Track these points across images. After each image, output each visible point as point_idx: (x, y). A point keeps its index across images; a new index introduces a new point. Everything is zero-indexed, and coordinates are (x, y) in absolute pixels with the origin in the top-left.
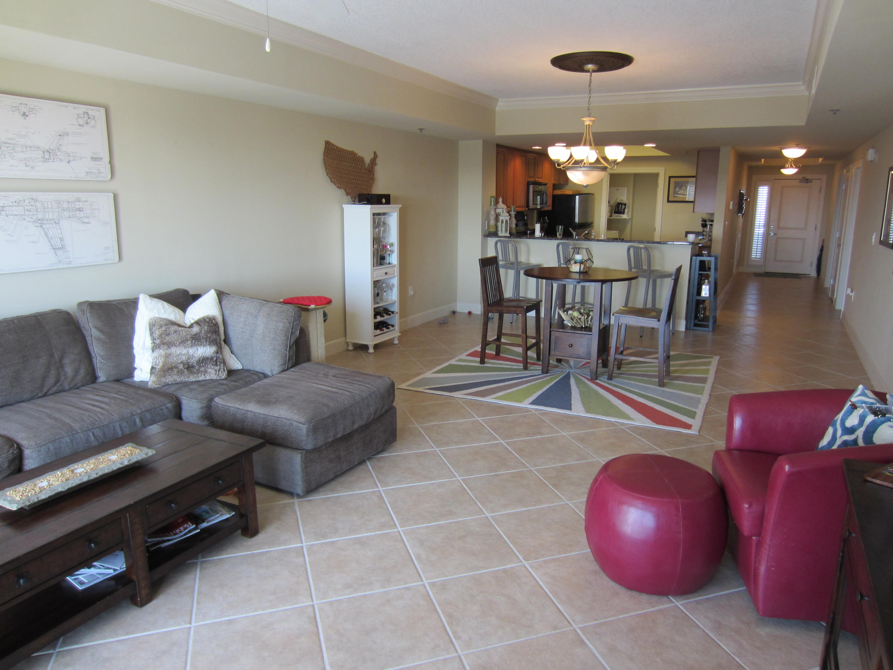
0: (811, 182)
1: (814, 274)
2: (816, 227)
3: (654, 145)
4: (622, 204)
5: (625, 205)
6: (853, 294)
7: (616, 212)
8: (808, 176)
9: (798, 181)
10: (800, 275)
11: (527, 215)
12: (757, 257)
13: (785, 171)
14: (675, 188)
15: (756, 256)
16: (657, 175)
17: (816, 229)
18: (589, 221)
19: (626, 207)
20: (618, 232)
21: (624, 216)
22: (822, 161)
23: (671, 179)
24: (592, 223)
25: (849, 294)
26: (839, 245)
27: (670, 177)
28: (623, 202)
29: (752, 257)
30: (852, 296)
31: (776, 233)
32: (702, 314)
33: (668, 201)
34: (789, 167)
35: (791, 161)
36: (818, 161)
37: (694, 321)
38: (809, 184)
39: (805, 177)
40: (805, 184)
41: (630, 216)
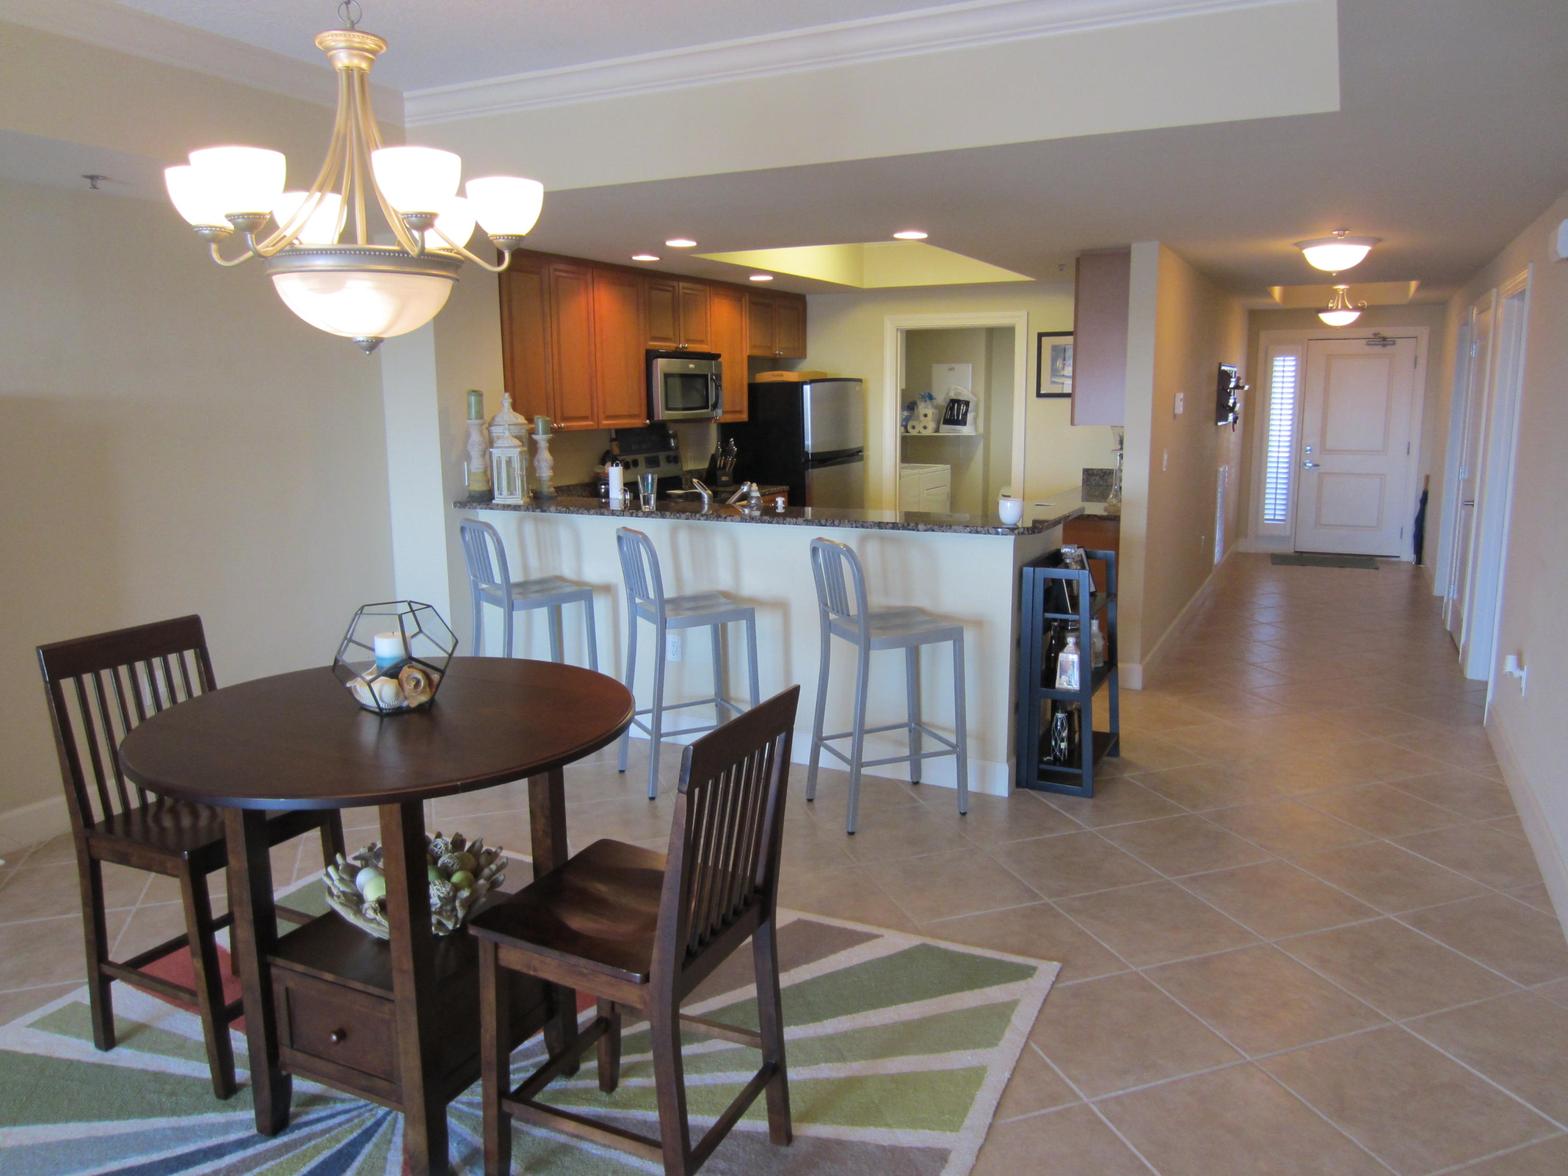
0: (1394, 343)
1: (1407, 555)
2: (1409, 449)
3: (924, 236)
4: (958, 402)
5: (967, 403)
6: (1523, 674)
7: (948, 421)
8: (1387, 332)
9: (1364, 341)
10: (1378, 559)
11: (675, 436)
12: (1277, 518)
13: (1328, 318)
14: (1054, 361)
15: (1275, 515)
16: (1009, 331)
17: (1408, 453)
18: (854, 445)
19: (970, 409)
20: (948, 466)
21: (966, 430)
22: (1418, 289)
23: (1044, 339)
24: (860, 451)
25: (1511, 673)
26: (1469, 503)
27: (1041, 336)
28: (961, 398)
29: (1266, 517)
30: (1521, 677)
31: (1317, 463)
32: (1062, 741)
33: (1039, 395)
34: (1340, 307)
35: (1343, 294)
36: (1408, 288)
37: (1041, 761)
38: (1389, 349)
39: (1379, 334)
40: (1378, 349)
41: (981, 430)
